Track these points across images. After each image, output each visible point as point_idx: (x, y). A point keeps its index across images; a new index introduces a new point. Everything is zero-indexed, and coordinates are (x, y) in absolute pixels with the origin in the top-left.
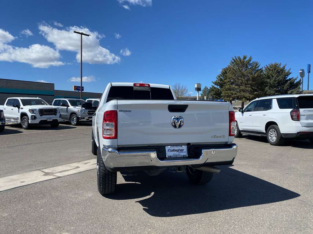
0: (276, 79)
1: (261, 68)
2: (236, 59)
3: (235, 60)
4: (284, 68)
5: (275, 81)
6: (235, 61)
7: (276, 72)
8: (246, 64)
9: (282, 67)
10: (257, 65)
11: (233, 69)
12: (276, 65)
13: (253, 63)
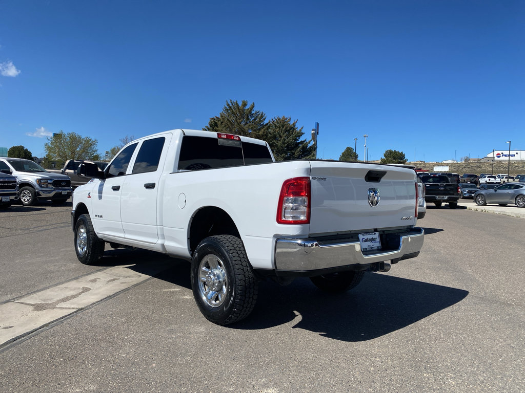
0: (285, 140)
1: (267, 122)
2: (233, 104)
3: (231, 105)
4: (294, 125)
5: (284, 143)
6: (230, 107)
7: (285, 130)
8: (247, 115)
9: (291, 123)
10: (262, 116)
11: (228, 120)
12: (284, 120)
13: (256, 113)
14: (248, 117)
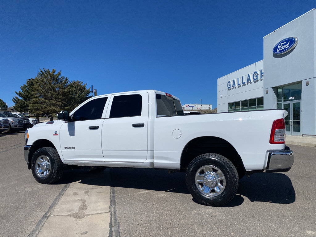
0: (80, 95)
2: (45, 71)
4: (85, 86)
7: (79, 89)
10: (66, 80)
11: (42, 81)
12: (78, 83)
13: (62, 78)
14: (56, 79)
